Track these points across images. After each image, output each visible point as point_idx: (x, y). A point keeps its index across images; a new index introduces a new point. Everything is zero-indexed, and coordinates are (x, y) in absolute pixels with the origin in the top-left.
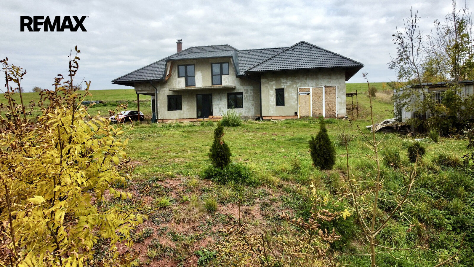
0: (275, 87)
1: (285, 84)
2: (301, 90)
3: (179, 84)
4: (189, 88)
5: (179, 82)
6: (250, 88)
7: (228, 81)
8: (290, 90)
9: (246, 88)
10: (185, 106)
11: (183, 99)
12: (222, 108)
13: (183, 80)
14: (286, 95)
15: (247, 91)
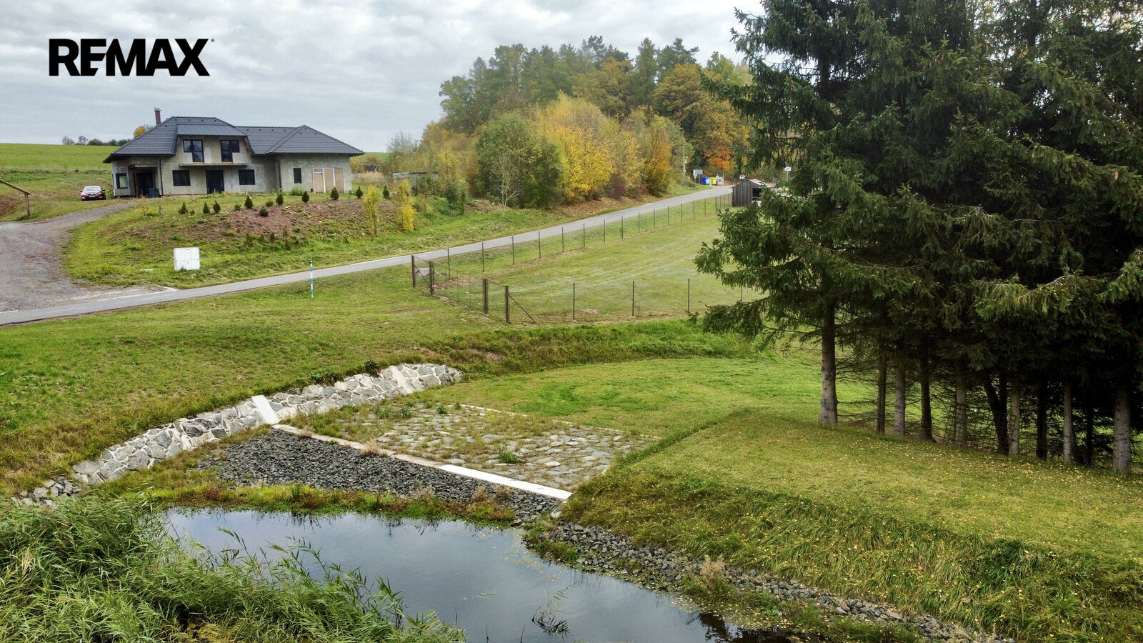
0: (293, 167)
1: (301, 165)
2: (316, 170)
3: (187, 159)
4: (198, 164)
5: (187, 157)
6: (261, 166)
7: (239, 159)
8: (307, 170)
9: (258, 165)
10: (193, 182)
11: (191, 175)
12: (234, 185)
13: (190, 155)
14: (303, 174)
15: (258, 169)
